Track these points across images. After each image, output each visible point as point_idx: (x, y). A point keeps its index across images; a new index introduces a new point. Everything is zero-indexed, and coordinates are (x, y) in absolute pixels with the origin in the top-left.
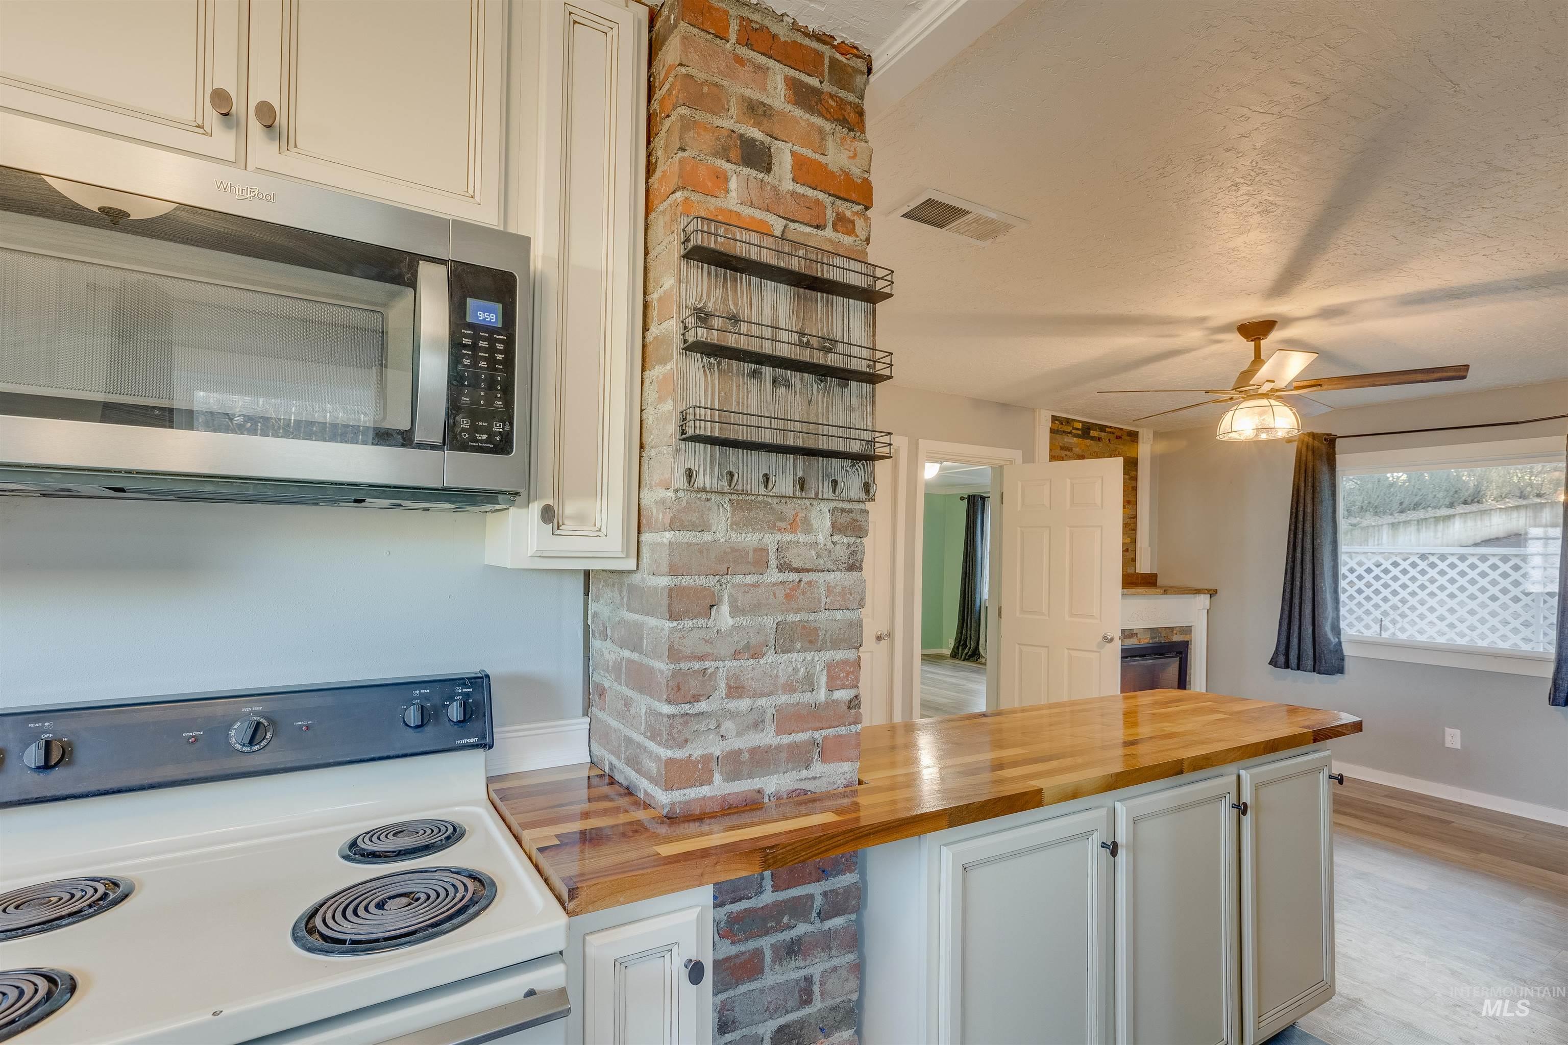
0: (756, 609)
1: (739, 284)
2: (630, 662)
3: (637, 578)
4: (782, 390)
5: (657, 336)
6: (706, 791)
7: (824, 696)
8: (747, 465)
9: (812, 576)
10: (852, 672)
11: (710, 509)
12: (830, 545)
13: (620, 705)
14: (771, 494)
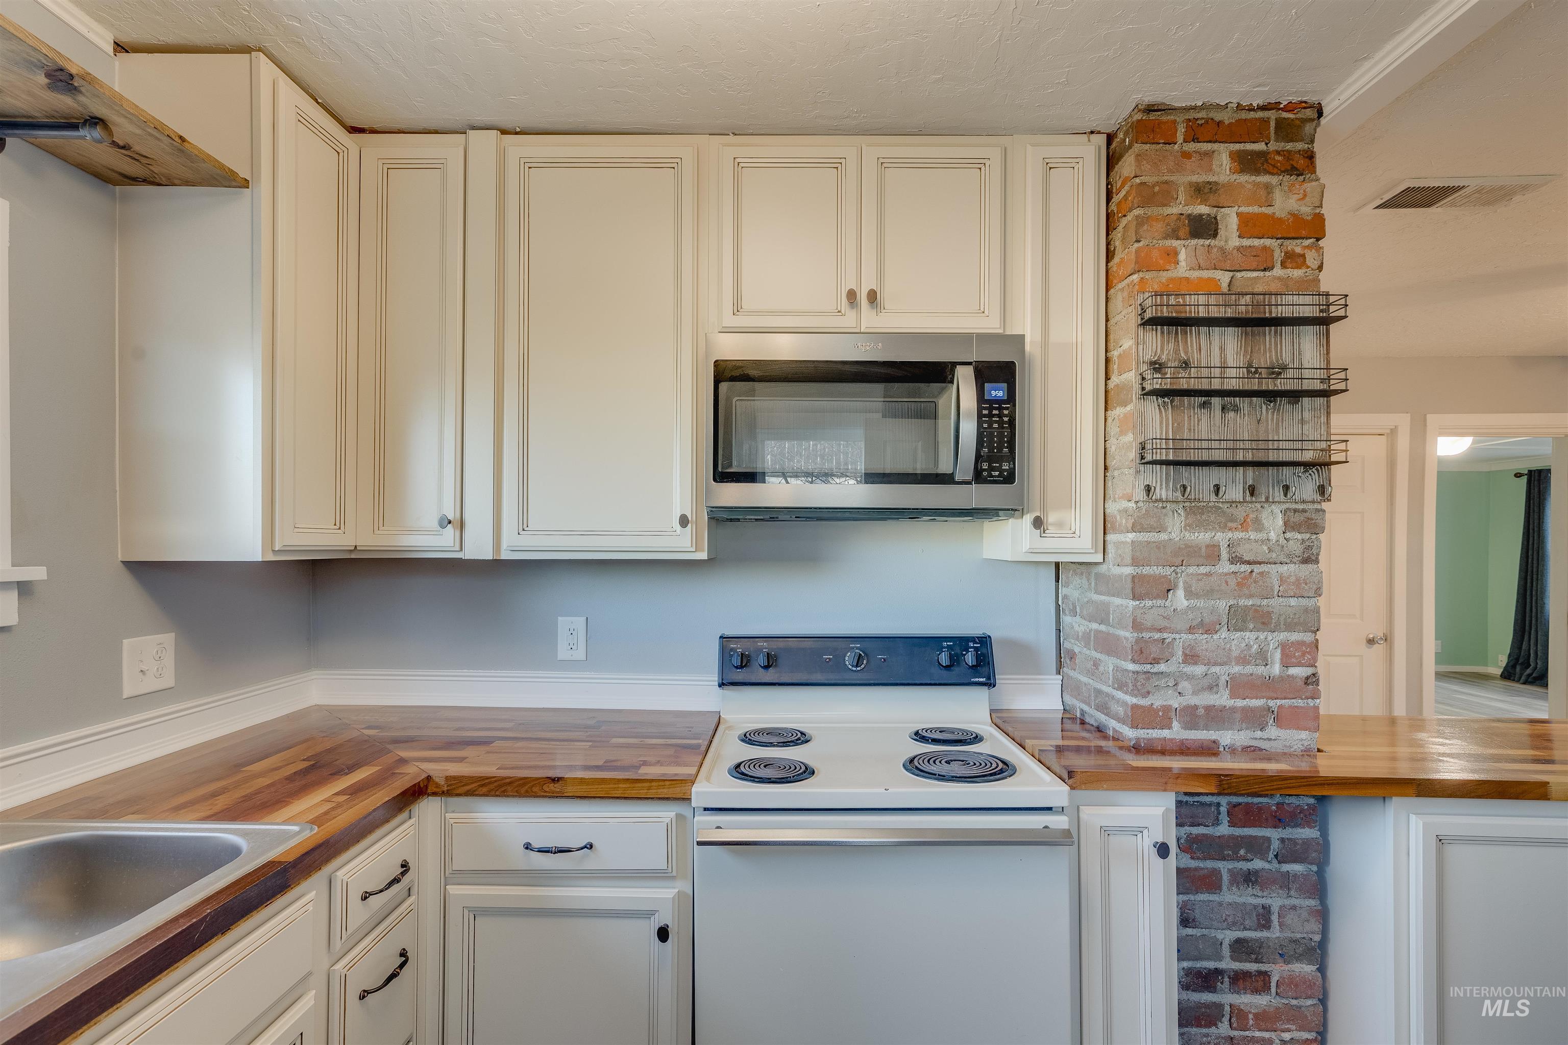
0: (1209, 593)
1: (1189, 335)
2: (1097, 632)
3: (1103, 569)
4: (1231, 414)
5: (1118, 385)
6: (1166, 733)
7: (1278, 671)
8: (1199, 479)
9: (1264, 568)
10: (1309, 653)
11: (1166, 515)
12: (1282, 541)
13: (1090, 665)
14: (1221, 500)
